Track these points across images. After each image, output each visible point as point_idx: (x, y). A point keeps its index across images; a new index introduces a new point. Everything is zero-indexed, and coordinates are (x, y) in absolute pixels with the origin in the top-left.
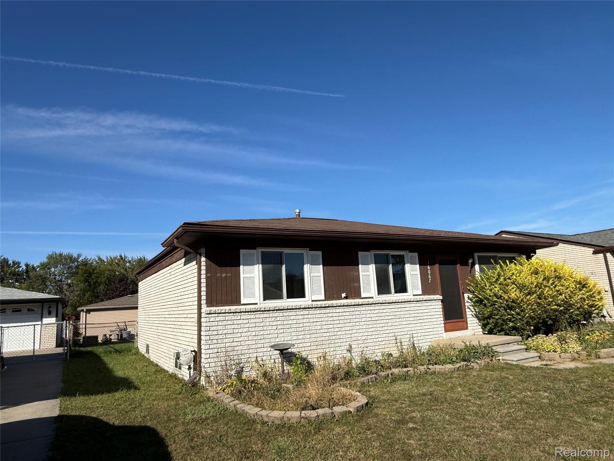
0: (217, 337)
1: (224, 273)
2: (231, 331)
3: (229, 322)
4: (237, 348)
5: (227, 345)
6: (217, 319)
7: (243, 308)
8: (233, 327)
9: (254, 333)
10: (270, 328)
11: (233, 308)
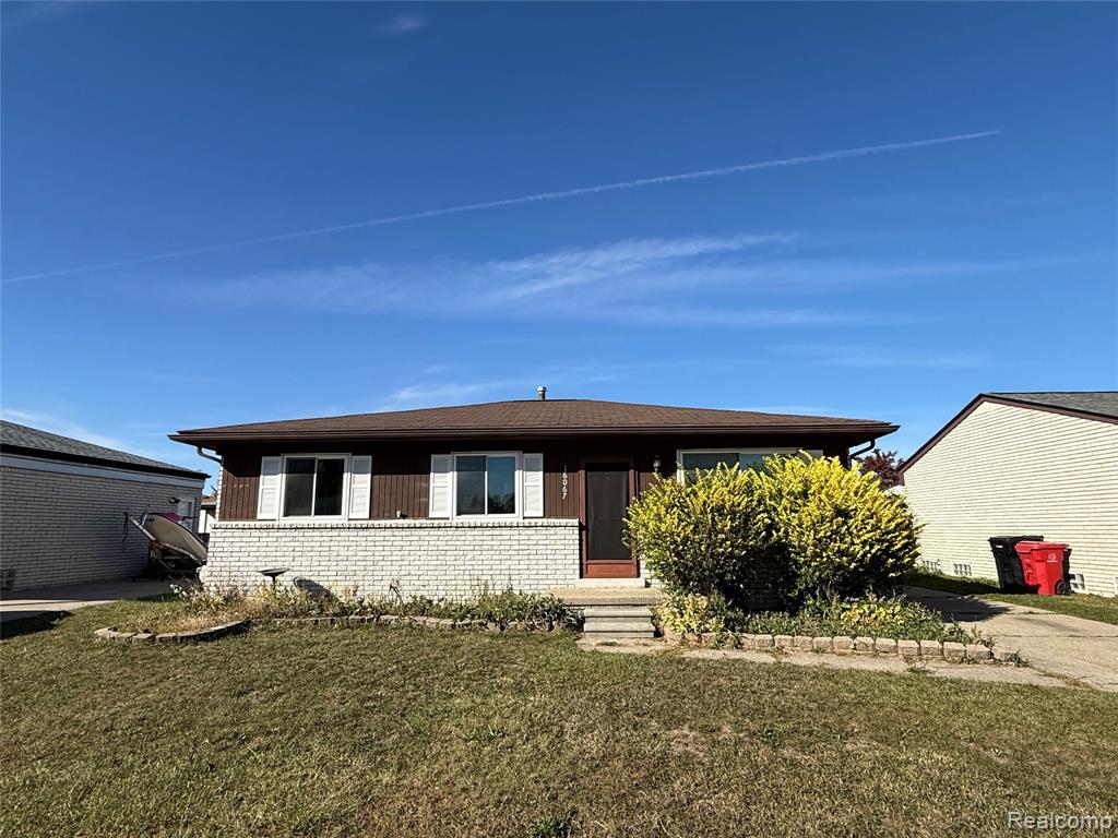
0: (221, 554)
1: (243, 483)
2: (238, 549)
3: (237, 539)
4: (241, 569)
5: (232, 564)
6: (224, 535)
7: (258, 524)
8: (240, 544)
9: (264, 554)
10: (285, 549)
11: (247, 523)
